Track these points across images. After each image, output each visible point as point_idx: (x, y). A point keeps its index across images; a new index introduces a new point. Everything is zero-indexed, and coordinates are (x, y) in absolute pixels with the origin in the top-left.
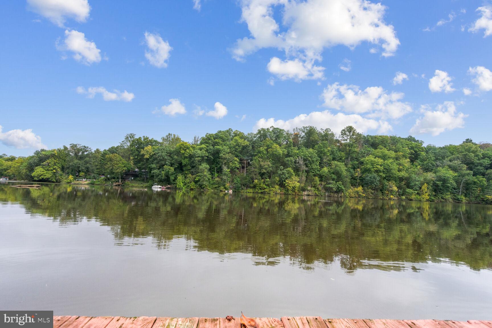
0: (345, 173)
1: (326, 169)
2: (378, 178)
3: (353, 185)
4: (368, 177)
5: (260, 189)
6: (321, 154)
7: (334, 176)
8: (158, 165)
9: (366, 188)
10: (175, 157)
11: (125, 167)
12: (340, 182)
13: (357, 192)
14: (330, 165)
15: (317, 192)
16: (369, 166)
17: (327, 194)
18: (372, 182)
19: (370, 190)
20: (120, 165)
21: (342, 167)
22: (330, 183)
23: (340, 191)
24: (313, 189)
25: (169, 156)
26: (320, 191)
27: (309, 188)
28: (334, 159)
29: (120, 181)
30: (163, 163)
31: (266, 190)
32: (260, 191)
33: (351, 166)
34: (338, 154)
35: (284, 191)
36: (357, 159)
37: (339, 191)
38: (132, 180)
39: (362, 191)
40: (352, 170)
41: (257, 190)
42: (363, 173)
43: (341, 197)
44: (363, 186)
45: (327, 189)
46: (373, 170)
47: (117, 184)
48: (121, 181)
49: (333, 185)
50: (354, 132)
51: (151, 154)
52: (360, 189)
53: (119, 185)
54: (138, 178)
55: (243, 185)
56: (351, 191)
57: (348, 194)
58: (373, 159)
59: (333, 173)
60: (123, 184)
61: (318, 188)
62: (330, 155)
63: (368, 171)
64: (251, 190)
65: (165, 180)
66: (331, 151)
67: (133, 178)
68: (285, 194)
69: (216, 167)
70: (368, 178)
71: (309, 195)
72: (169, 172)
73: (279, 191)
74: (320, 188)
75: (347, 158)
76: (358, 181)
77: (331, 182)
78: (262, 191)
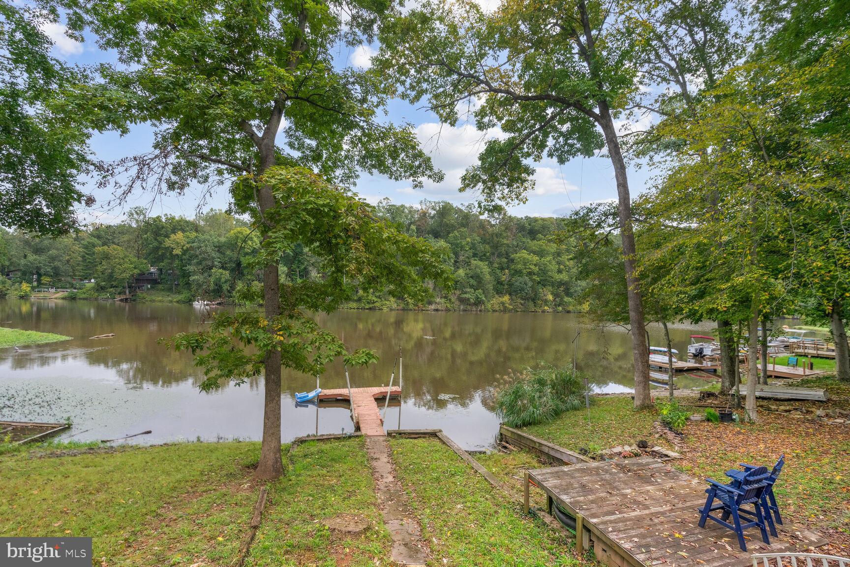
0: (488, 277)
1: (461, 272)
2: (530, 284)
3: (499, 293)
4: (518, 281)
5: (368, 303)
6: (456, 249)
7: (472, 282)
8: (200, 267)
9: (514, 297)
10: (228, 252)
11: (135, 268)
12: (480, 291)
13: (503, 303)
14: (468, 264)
15: (449, 305)
16: (520, 266)
17: (462, 307)
18: (522, 290)
19: (519, 301)
20: (126, 265)
21: (484, 268)
22: (466, 293)
23: (480, 302)
24: (443, 300)
25: (218, 251)
26: (453, 303)
27: (438, 300)
28: (475, 255)
29: (127, 292)
30: (210, 263)
31: (377, 304)
32: (367, 307)
33: (497, 266)
34: (481, 247)
35: (402, 306)
36: (507, 256)
37: (478, 302)
38: (148, 289)
39: (509, 302)
40: (498, 271)
41: (363, 305)
42: (513, 275)
43: (480, 311)
44: (510, 294)
45: (462, 301)
46: (524, 271)
47: (123, 297)
48: (130, 293)
49: (470, 295)
50: (505, 214)
51: (185, 248)
52: (506, 298)
53: (126, 299)
54: (160, 286)
56: (495, 302)
57: (490, 306)
58: (526, 256)
59: (472, 277)
60: (134, 298)
61: (450, 300)
62: (470, 249)
63: (518, 273)
64: (354, 305)
65: (214, 291)
66: (472, 243)
67: (149, 286)
68: (403, 310)
69: (298, 267)
70: (518, 284)
71: (437, 310)
72: (220, 278)
73: (394, 306)
74: (453, 300)
75: (493, 254)
76: (506, 287)
77: (469, 290)
78: (371, 306)
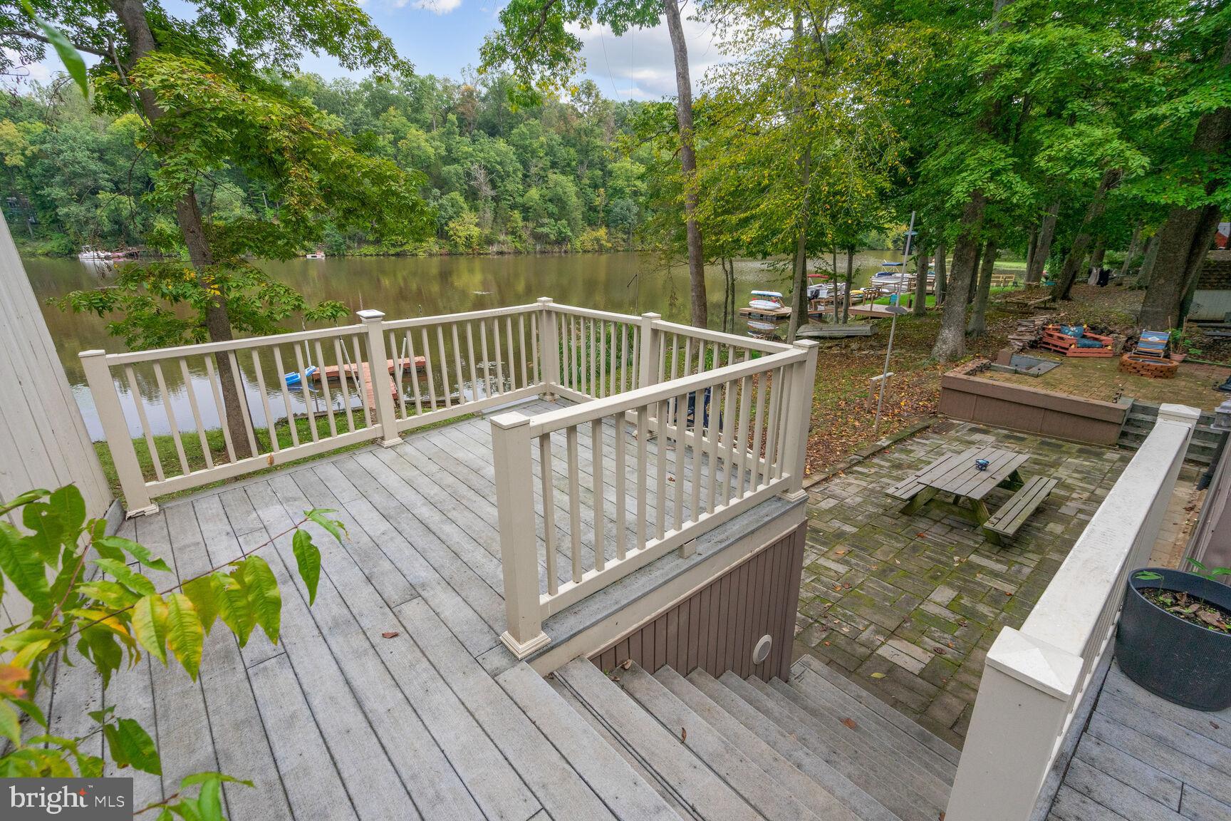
0: (574, 200)
1: (534, 193)
2: (635, 209)
3: (592, 224)
4: (618, 205)
5: (393, 245)
6: (525, 154)
7: (552, 208)
8: (72, 190)
9: (613, 230)
10: (122, 162)
12: (564, 221)
13: (598, 240)
14: (543, 179)
15: (518, 245)
16: (620, 183)
17: (538, 247)
18: (624, 219)
19: (620, 235)
21: (565, 184)
22: (542, 225)
23: (564, 239)
24: (510, 238)
25: (100, 159)
26: (525, 241)
27: (502, 237)
28: (554, 165)
30: (89, 182)
31: (407, 247)
32: (392, 251)
33: (588, 182)
34: (562, 152)
35: (447, 248)
36: (602, 164)
37: (562, 240)
39: (606, 237)
40: (589, 191)
41: (385, 249)
42: (611, 196)
43: (566, 252)
44: (607, 226)
45: (538, 237)
46: (627, 190)
49: (549, 229)
50: (597, 96)
51: (28, 153)
52: (602, 232)
55: (350, 238)
56: (587, 237)
57: (579, 244)
58: (628, 166)
59: (550, 200)
61: (520, 236)
62: (546, 154)
63: (618, 192)
64: (371, 249)
65: (113, 233)
66: (548, 145)
68: (450, 254)
69: (263, 188)
70: (617, 210)
71: (501, 253)
72: (119, 210)
73: (436, 249)
74: (525, 236)
75: (582, 163)
76: (602, 215)
77: (546, 220)
78: (398, 250)
